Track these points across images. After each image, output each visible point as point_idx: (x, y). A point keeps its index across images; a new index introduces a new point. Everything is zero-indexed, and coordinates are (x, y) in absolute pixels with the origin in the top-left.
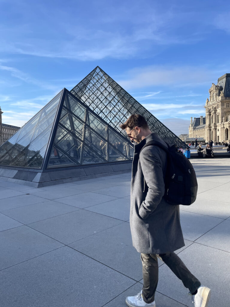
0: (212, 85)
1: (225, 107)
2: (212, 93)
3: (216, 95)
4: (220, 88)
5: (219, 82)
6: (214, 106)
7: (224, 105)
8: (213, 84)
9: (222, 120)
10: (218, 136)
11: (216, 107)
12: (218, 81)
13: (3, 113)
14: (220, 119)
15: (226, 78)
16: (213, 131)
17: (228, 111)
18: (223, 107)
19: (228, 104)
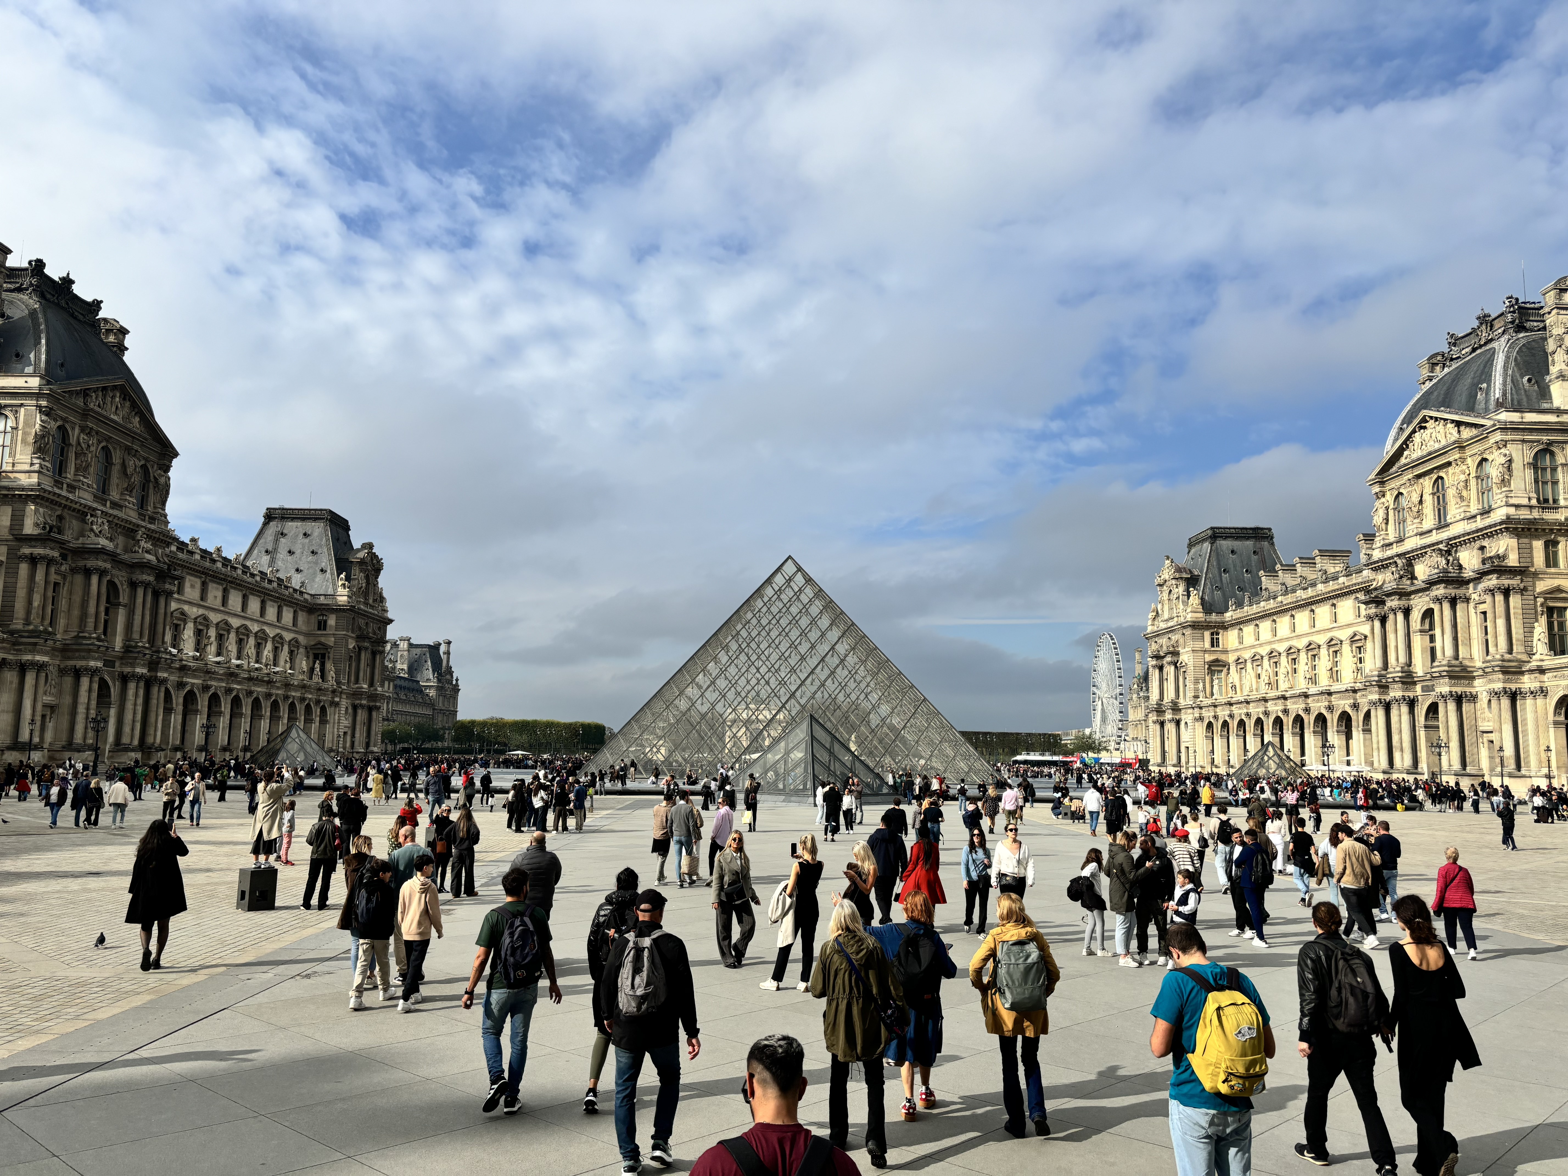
0: (1167, 562)
1: (1207, 645)
2: (1165, 588)
3: (1178, 598)
5: (1193, 551)
7: (1201, 638)
8: (1168, 558)
9: (1196, 690)
10: (1187, 748)
11: (1177, 641)
12: (1191, 545)
13: (391, 621)
14: (1190, 685)
15: (1212, 544)
16: (1170, 727)
17: (1217, 660)
18: (1198, 645)
19: (1218, 634)
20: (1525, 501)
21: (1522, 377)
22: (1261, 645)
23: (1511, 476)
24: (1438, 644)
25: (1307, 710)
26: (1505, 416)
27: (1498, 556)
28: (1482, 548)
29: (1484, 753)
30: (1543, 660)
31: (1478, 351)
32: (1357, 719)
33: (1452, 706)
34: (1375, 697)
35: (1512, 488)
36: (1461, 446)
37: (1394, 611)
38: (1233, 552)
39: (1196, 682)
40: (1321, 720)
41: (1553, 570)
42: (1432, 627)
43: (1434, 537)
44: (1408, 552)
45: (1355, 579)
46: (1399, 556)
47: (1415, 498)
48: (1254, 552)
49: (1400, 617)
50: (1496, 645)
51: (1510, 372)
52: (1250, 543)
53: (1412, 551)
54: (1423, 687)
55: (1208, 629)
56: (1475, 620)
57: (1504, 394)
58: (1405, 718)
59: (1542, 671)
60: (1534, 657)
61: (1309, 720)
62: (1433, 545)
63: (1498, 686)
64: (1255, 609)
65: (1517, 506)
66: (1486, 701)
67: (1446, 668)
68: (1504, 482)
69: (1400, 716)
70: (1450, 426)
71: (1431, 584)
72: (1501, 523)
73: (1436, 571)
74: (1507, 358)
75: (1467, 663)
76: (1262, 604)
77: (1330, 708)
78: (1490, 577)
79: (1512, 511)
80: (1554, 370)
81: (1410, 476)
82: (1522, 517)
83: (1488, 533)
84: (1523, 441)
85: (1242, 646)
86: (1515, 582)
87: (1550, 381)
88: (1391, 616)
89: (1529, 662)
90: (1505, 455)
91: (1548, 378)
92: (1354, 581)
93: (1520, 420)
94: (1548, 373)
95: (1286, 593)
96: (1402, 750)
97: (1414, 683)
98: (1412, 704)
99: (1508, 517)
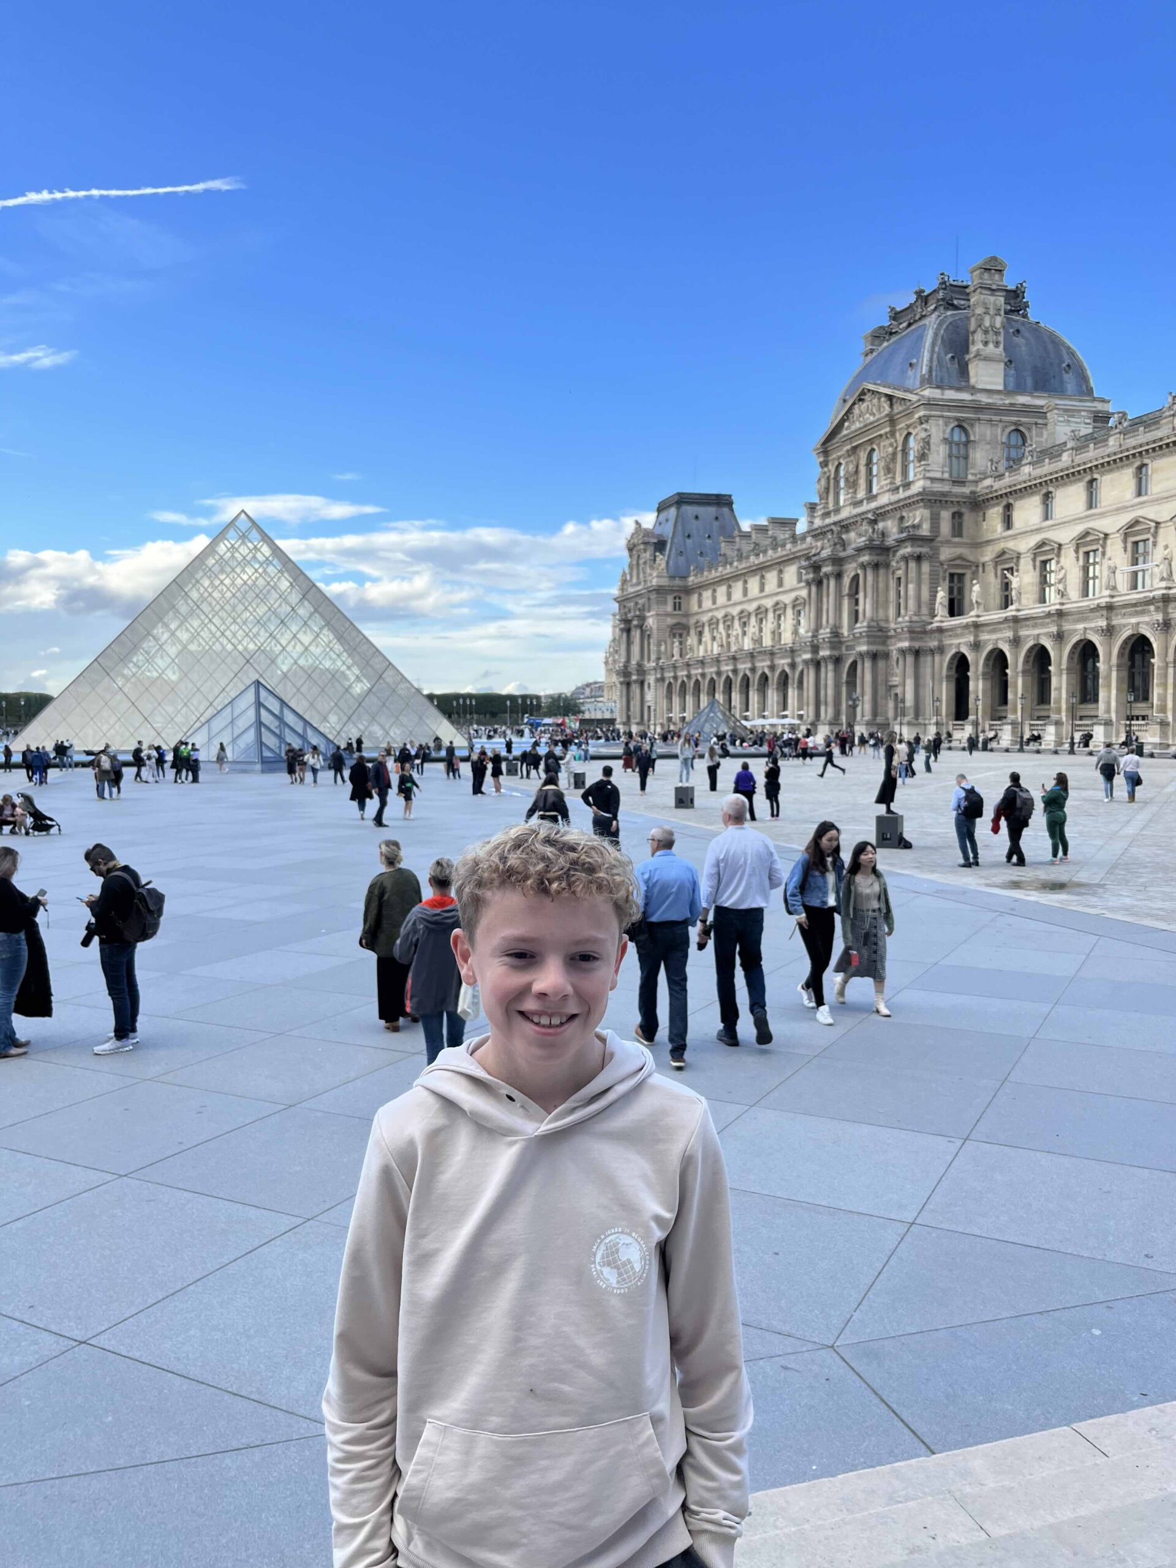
1: (669, 608)
2: (634, 552)
3: (645, 563)
4: (655, 541)
5: (661, 516)
6: (641, 601)
7: (665, 603)
9: (659, 652)
10: (649, 707)
11: (644, 606)
12: (659, 510)
14: (653, 648)
15: (678, 509)
16: (635, 689)
17: (678, 624)
18: (662, 609)
19: (680, 598)
20: (938, 475)
21: (946, 354)
22: (717, 609)
23: (929, 450)
24: (861, 608)
25: (753, 670)
26: (927, 392)
27: (914, 526)
28: (902, 518)
29: (891, 704)
30: (942, 622)
31: (913, 327)
32: (794, 677)
33: (868, 664)
34: (807, 656)
35: (930, 462)
36: (892, 421)
37: (827, 576)
38: (697, 517)
39: (659, 645)
40: (764, 679)
41: (957, 540)
42: (857, 593)
43: (865, 507)
44: (843, 520)
45: (800, 546)
46: (835, 524)
47: (851, 468)
48: (717, 518)
49: (832, 583)
50: (906, 608)
51: (937, 349)
52: (712, 510)
53: (846, 519)
54: (847, 646)
55: (670, 594)
56: (892, 584)
57: (930, 371)
58: (831, 675)
59: (940, 630)
60: (937, 619)
61: (755, 680)
62: (863, 513)
63: (905, 644)
64: (714, 574)
65: (933, 480)
66: (895, 658)
67: (865, 629)
68: (922, 457)
69: (828, 674)
70: (883, 399)
71: (859, 550)
72: (917, 495)
73: (864, 539)
74: (936, 334)
75: (883, 624)
76: (720, 569)
77: (772, 668)
78: (907, 544)
79: (928, 483)
80: (973, 349)
81: (849, 447)
82: (935, 490)
83: (908, 504)
84: (942, 416)
85: (700, 610)
86: (924, 550)
87: (969, 360)
88: (825, 581)
89: (932, 623)
90: (926, 430)
91: (967, 357)
92: (799, 547)
93: (940, 397)
94: (967, 351)
95: (740, 557)
96: (826, 704)
97: (841, 643)
98: (837, 661)
99: (924, 489)
